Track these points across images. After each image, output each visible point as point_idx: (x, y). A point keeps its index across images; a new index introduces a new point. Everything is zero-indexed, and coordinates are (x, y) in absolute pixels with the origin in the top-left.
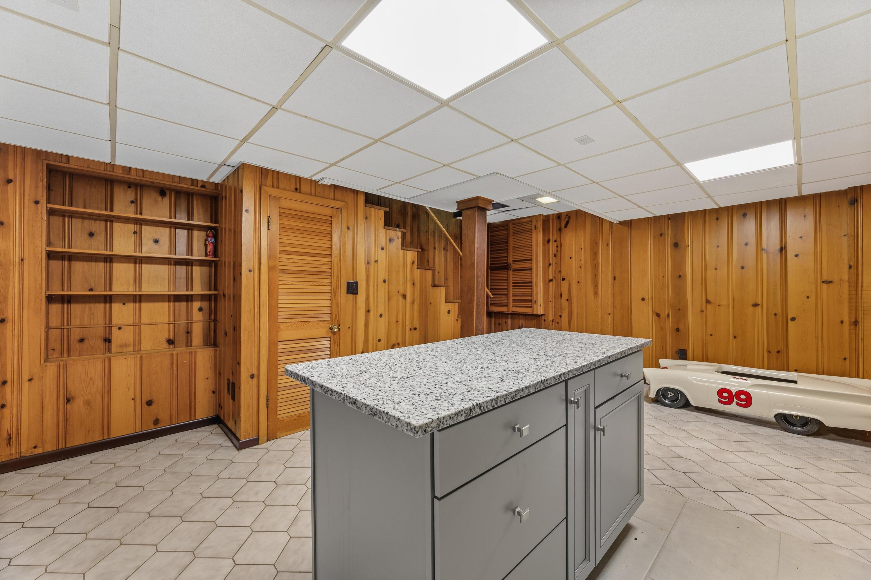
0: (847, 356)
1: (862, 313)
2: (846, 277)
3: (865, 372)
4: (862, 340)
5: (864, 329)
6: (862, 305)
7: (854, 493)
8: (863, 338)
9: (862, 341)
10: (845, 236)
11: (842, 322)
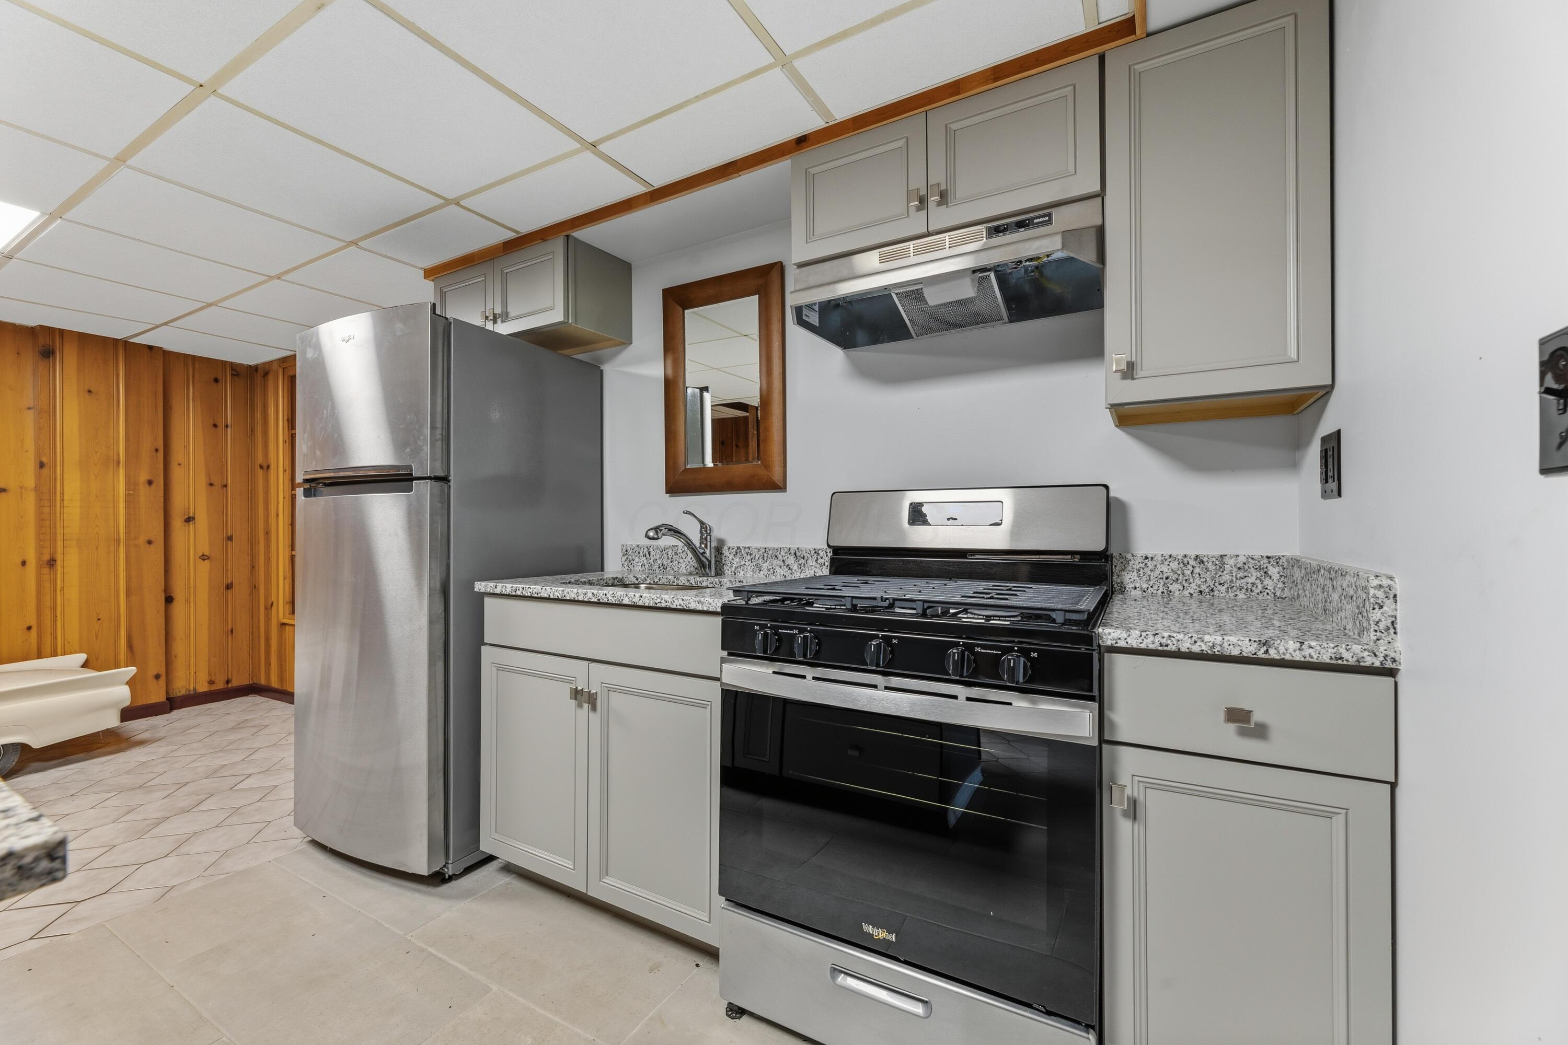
0: (33, 623)
1: (62, 545)
2: (30, 482)
3: (66, 642)
4: (61, 590)
5: (65, 572)
6: (62, 532)
7: (140, 818)
8: (63, 588)
9: (62, 592)
10: (29, 408)
11: (24, 563)
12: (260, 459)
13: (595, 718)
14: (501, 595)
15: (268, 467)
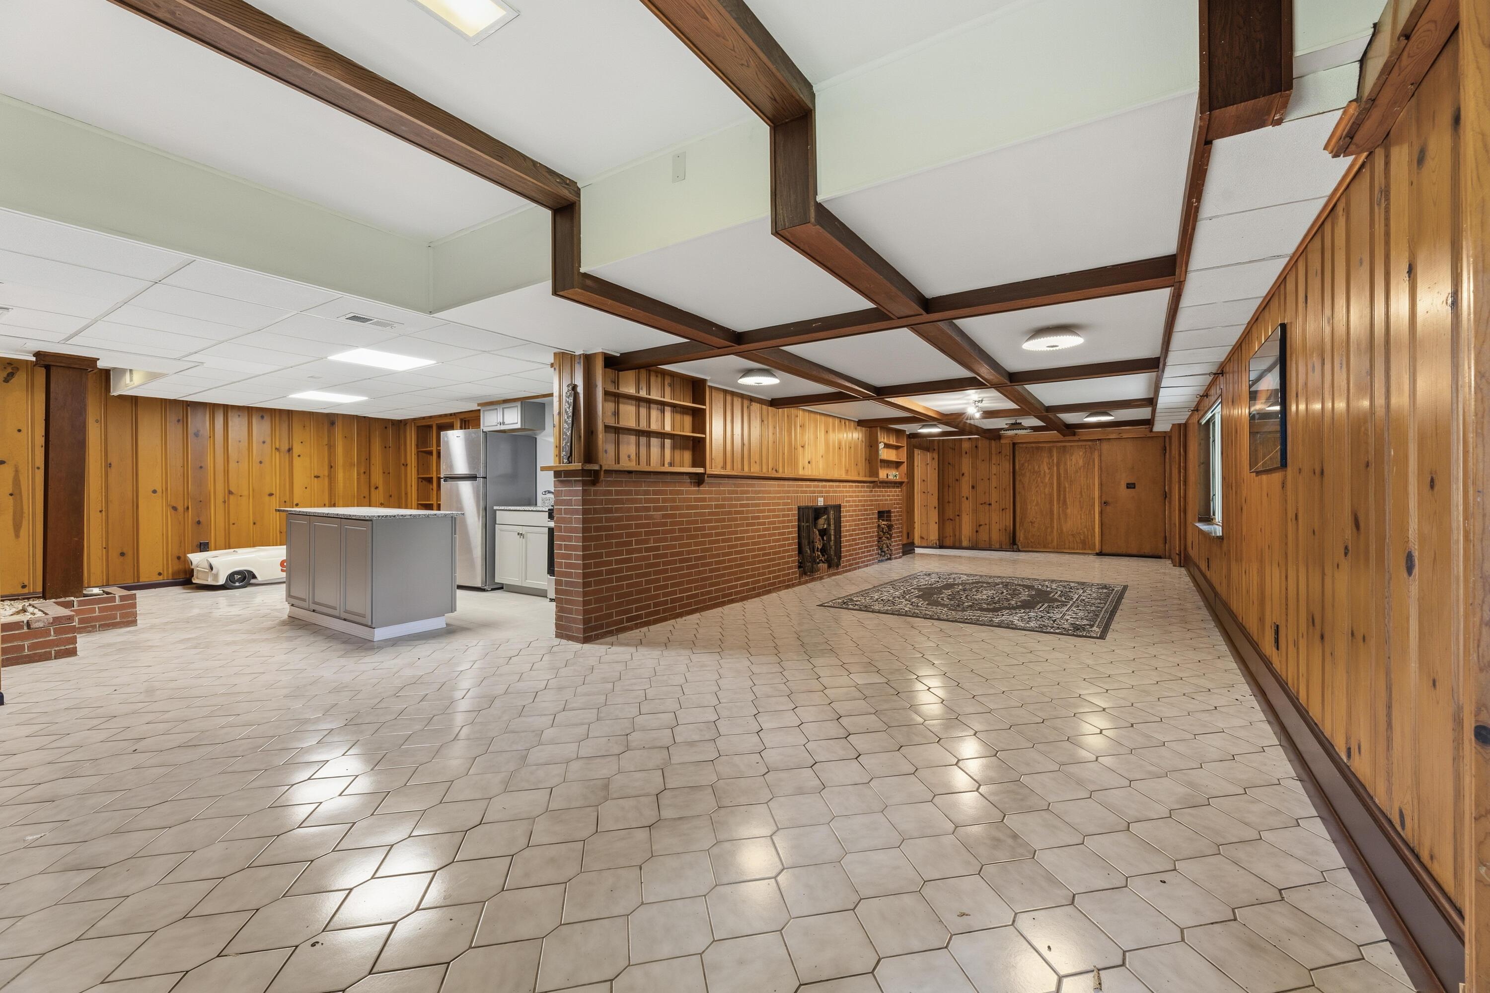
12: (403, 461)
13: (524, 540)
14: (501, 510)
15: (407, 465)
